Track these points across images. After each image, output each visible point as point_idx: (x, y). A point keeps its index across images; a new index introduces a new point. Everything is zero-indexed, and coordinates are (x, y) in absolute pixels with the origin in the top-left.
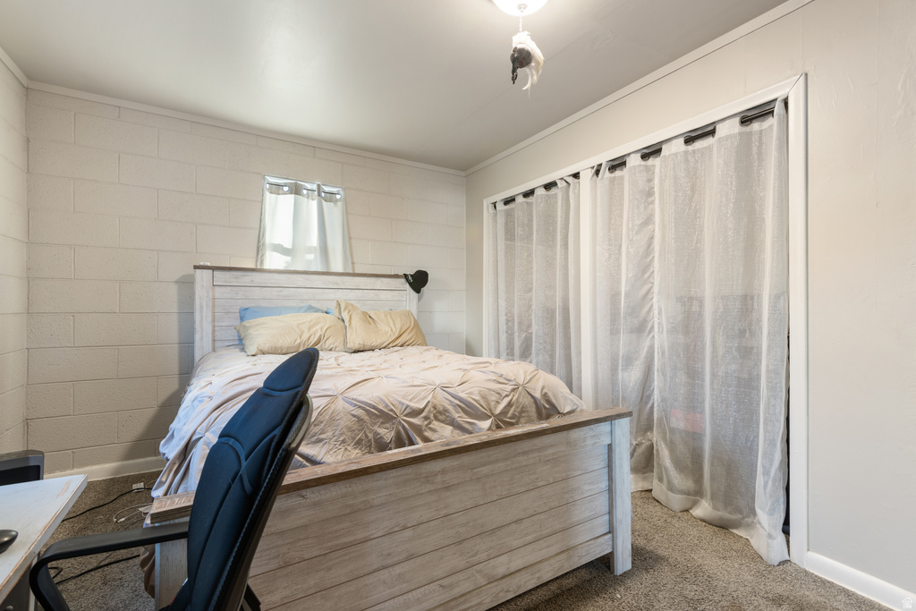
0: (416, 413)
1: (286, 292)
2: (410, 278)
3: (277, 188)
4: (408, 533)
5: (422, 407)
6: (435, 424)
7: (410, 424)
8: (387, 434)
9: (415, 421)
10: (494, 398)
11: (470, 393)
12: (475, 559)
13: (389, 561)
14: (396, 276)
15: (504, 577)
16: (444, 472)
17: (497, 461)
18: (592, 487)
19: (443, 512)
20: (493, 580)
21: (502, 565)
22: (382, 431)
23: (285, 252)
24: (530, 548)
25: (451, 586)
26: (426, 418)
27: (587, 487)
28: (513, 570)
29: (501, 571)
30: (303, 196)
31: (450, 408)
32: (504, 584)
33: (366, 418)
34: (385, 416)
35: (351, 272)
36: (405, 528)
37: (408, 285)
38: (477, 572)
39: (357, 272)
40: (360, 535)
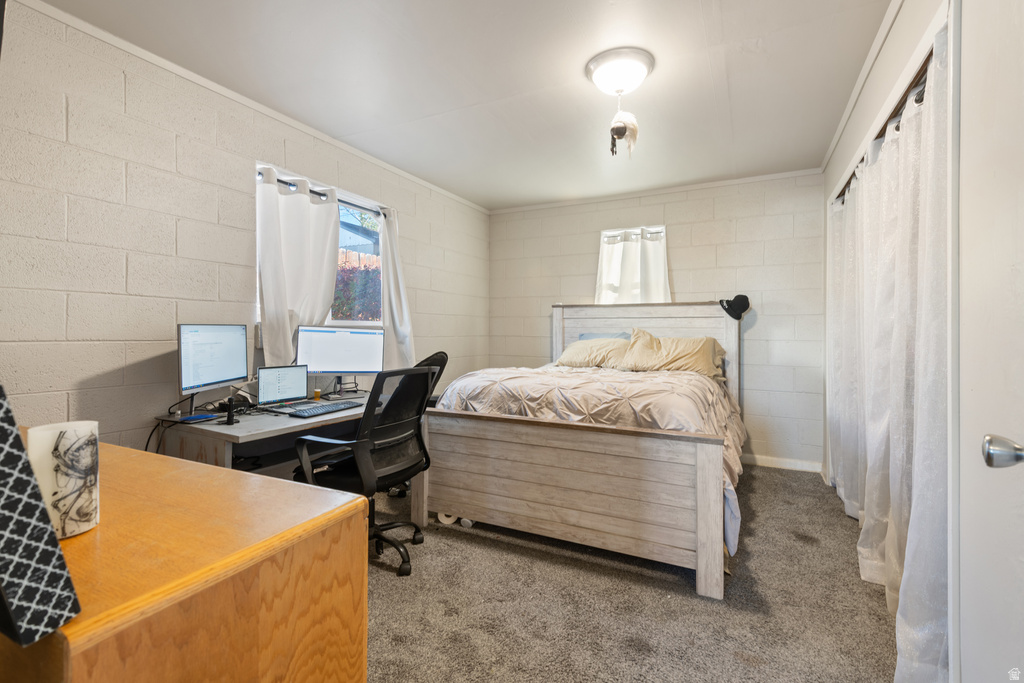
0: (533, 400)
1: (610, 322)
2: (725, 304)
3: (612, 240)
4: (508, 463)
5: (538, 396)
6: (545, 410)
7: (528, 406)
8: (514, 407)
9: (533, 405)
10: (594, 402)
11: (574, 396)
12: (552, 501)
13: (498, 474)
14: (712, 303)
15: (574, 525)
16: (527, 434)
17: (566, 440)
18: (673, 499)
19: (530, 460)
20: (564, 522)
21: (573, 517)
22: (512, 406)
23: (615, 289)
24: (600, 517)
25: (534, 509)
26: (539, 404)
27: (664, 496)
28: (582, 525)
29: (573, 520)
30: (632, 240)
31: (557, 402)
32: (573, 530)
33: (506, 396)
34: (515, 398)
35: (670, 301)
36: (506, 459)
37: (725, 312)
38: (555, 511)
39: (677, 301)
40: (484, 453)
